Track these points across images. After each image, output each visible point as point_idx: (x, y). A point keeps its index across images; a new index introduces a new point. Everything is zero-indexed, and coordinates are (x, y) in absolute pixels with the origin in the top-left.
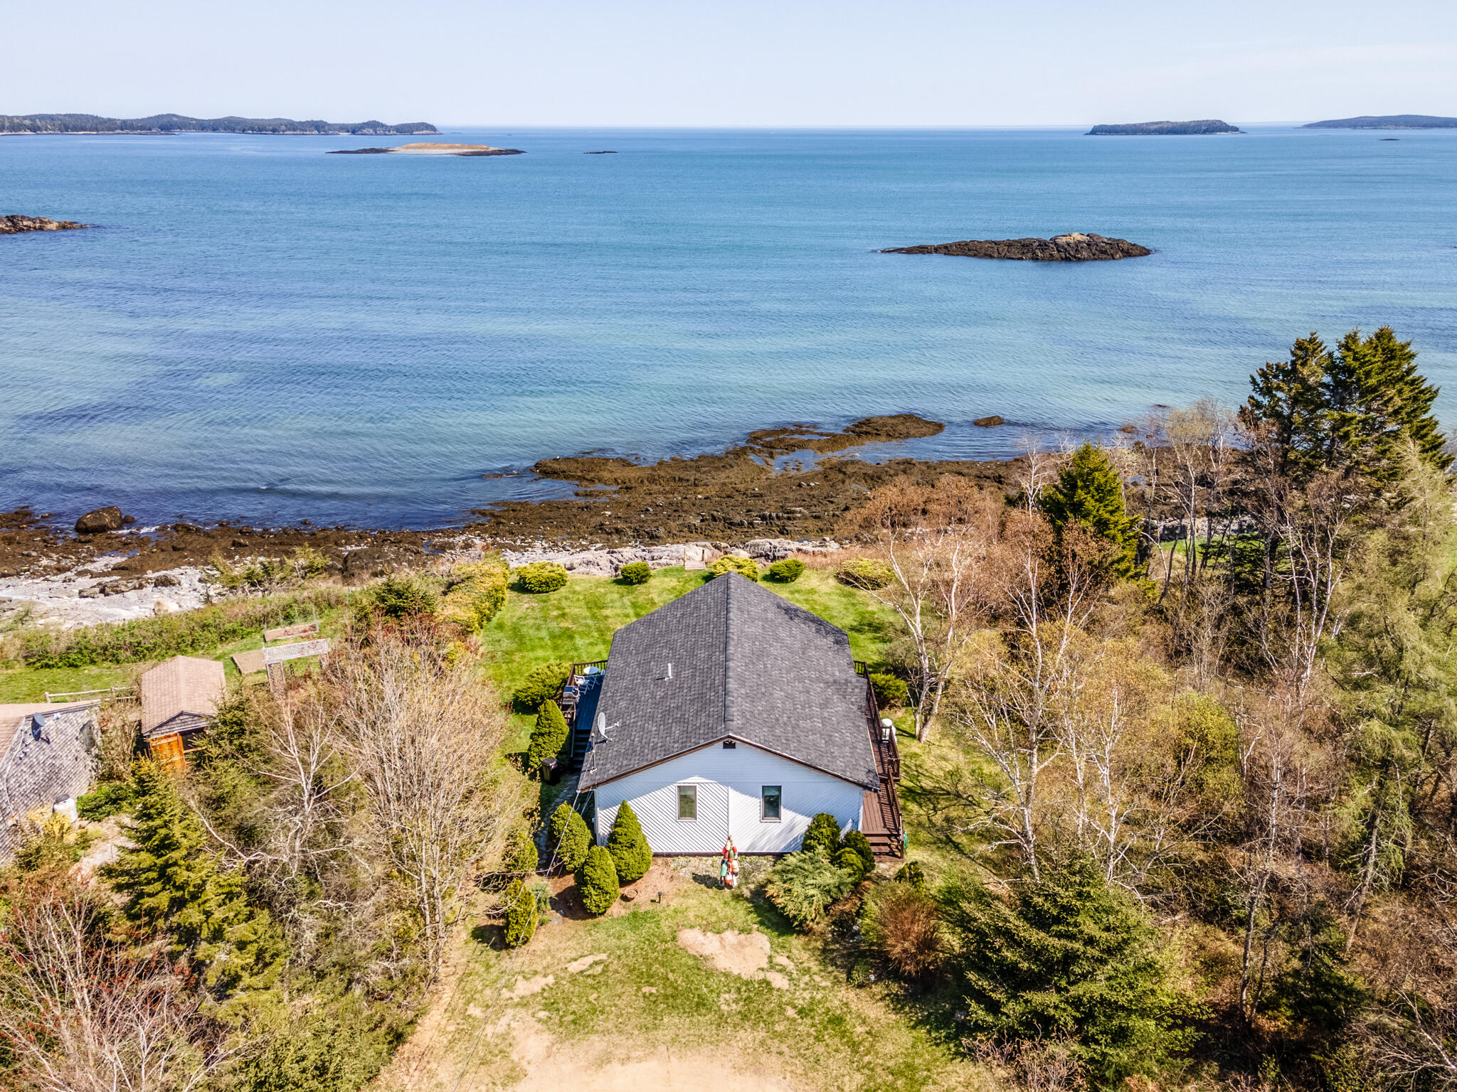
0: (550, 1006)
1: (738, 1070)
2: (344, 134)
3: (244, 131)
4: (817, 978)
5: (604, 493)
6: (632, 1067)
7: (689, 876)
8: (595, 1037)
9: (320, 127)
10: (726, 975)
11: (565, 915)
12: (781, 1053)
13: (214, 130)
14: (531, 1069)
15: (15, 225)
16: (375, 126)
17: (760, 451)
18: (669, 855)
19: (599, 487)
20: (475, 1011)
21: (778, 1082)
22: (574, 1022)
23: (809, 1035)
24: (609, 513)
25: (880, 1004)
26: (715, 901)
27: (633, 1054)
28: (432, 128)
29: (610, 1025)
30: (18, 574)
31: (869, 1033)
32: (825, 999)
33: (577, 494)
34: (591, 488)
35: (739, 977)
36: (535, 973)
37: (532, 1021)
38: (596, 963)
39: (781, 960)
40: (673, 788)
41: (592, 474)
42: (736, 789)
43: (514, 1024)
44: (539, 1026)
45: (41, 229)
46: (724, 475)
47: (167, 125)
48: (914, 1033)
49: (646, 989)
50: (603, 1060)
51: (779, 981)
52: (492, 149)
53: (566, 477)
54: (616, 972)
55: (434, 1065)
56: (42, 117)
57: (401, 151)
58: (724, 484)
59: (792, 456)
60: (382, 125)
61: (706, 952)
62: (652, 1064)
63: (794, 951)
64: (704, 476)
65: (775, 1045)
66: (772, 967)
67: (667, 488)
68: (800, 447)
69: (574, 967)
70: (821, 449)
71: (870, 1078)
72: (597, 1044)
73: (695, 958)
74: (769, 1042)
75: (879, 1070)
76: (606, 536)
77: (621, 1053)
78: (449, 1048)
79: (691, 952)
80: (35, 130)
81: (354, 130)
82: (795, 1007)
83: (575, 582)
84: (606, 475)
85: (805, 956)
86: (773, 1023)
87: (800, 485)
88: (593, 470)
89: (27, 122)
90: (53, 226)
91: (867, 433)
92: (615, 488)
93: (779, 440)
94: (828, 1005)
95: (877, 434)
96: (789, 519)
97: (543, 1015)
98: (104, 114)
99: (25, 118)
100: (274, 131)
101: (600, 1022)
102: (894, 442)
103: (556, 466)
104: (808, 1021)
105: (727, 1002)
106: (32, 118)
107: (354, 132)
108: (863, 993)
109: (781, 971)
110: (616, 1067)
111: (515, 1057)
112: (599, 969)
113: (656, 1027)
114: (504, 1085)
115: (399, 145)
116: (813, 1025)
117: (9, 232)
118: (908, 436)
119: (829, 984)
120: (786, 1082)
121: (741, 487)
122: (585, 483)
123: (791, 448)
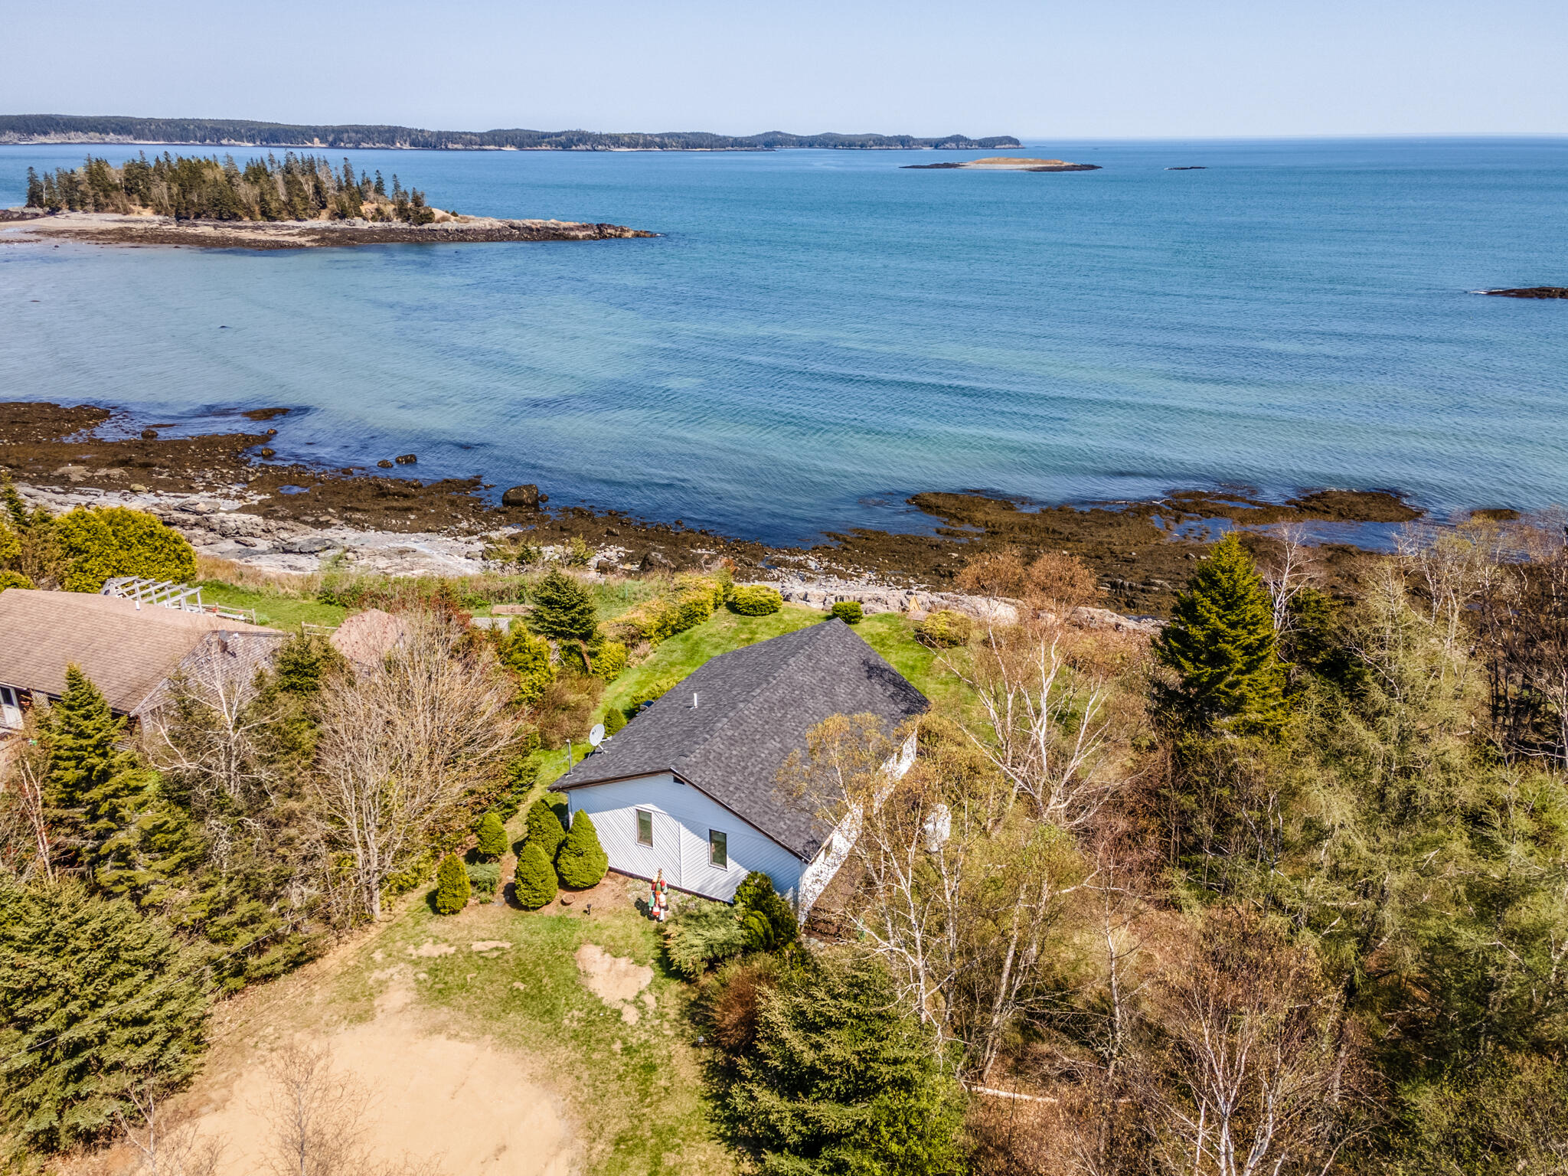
0: (433, 972)
1: (533, 1078)
2: (927, 149)
3: (835, 147)
4: (666, 1025)
5: (966, 534)
6: (454, 1044)
7: (635, 899)
8: (445, 1009)
9: (905, 142)
10: (590, 995)
11: (507, 902)
12: (578, 1078)
13: (811, 146)
14: (380, 1016)
15: (601, 231)
16: (958, 141)
17: (1168, 512)
18: (631, 876)
19: (967, 527)
20: (378, 956)
21: (556, 1102)
22: (440, 991)
23: (616, 1071)
24: (955, 555)
25: (699, 1067)
26: (637, 929)
27: (462, 1034)
28: (1016, 142)
29: (465, 1003)
30: (439, 532)
31: (666, 1089)
32: (657, 1046)
33: (938, 532)
34: (958, 528)
35: (600, 1000)
36: (446, 941)
37: (411, 976)
38: (497, 949)
39: (649, 999)
40: (632, 810)
41: (965, 514)
42: (686, 826)
43: (396, 977)
44: (413, 985)
45: (620, 236)
46: (1105, 533)
47: (771, 142)
48: (702, 1104)
49: (518, 985)
50: (436, 1030)
51: (631, 1016)
52: (1066, 164)
53: (938, 513)
54: (507, 962)
55: (317, 987)
56: (670, 135)
57: (971, 165)
58: (1101, 543)
59: (1205, 523)
60: (966, 139)
61: (591, 970)
62: (470, 1048)
63: (667, 995)
64: (1081, 531)
65: (580, 1068)
66: (635, 1002)
67: (1035, 539)
68: (1218, 514)
69: (477, 946)
70: (1242, 521)
71: (634, 1128)
72: (444, 1013)
73: (578, 972)
74: (578, 1065)
75: (646, 1124)
76: (937, 578)
77: (454, 1029)
78: (338, 978)
79: (580, 966)
80: (662, 146)
81: (937, 144)
82: (624, 1043)
83: (788, 611)
84: (979, 516)
85: (673, 1002)
86: (594, 1050)
87: (1187, 557)
88: (968, 510)
89: (657, 140)
90: (629, 235)
91: (1313, 509)
92: (982, 530)
93: (1196, 504)
94: (654, 1052)
95: (1326, 512)
96: (1143, 591)
97: (422, 976)
98: (721, 132)
99: (657, 136)
100: (862, 146)
101: (459, 998)
102: (1344, 523)
103: (933, 500)
104: (625, 1059)
105: (572, 1019)
106: (661, 136)
107: (936, 147)
108: (691, 1052)
109: (639, 1008)
110: (441, 1039)
111: (376, 1003)
112: (496, 954)
113: (498, 1019)
114: (351, 1021)
115: (972, 160)
116: (626, 1065)
117: (594, 239)
118: (1366, 518)
119: (671, 1033)
120: (562, 1104)
121: (1117, 549)
122: (954, 521)
123: (1206, 513)
